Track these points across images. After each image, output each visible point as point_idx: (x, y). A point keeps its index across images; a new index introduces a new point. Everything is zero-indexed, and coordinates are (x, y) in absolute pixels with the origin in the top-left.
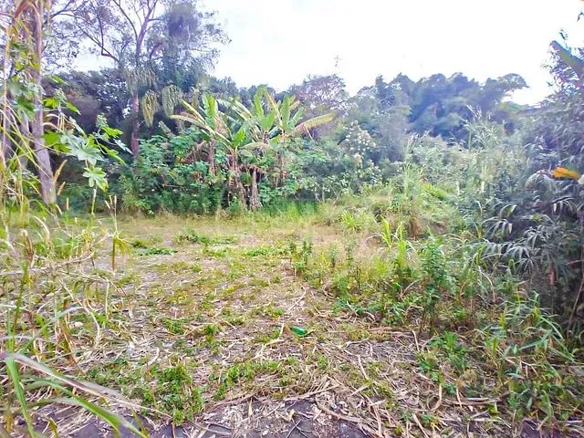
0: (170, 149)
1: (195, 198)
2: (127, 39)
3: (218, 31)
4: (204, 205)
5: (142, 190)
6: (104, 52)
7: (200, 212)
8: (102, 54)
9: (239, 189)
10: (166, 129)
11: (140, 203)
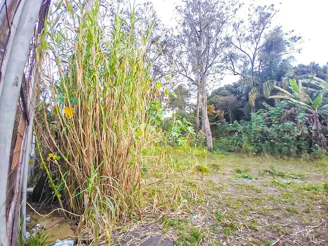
0: (269, 116)
1: (286, 146)
2: (246, 64)
3: (299, 38)
4: (292, 150)
5: (253, 141)
6: (235, 73)
7: (289, 154)
8: (234, 75)
9: (321, 139)
10: (266, 105)
11: (251, 148)
